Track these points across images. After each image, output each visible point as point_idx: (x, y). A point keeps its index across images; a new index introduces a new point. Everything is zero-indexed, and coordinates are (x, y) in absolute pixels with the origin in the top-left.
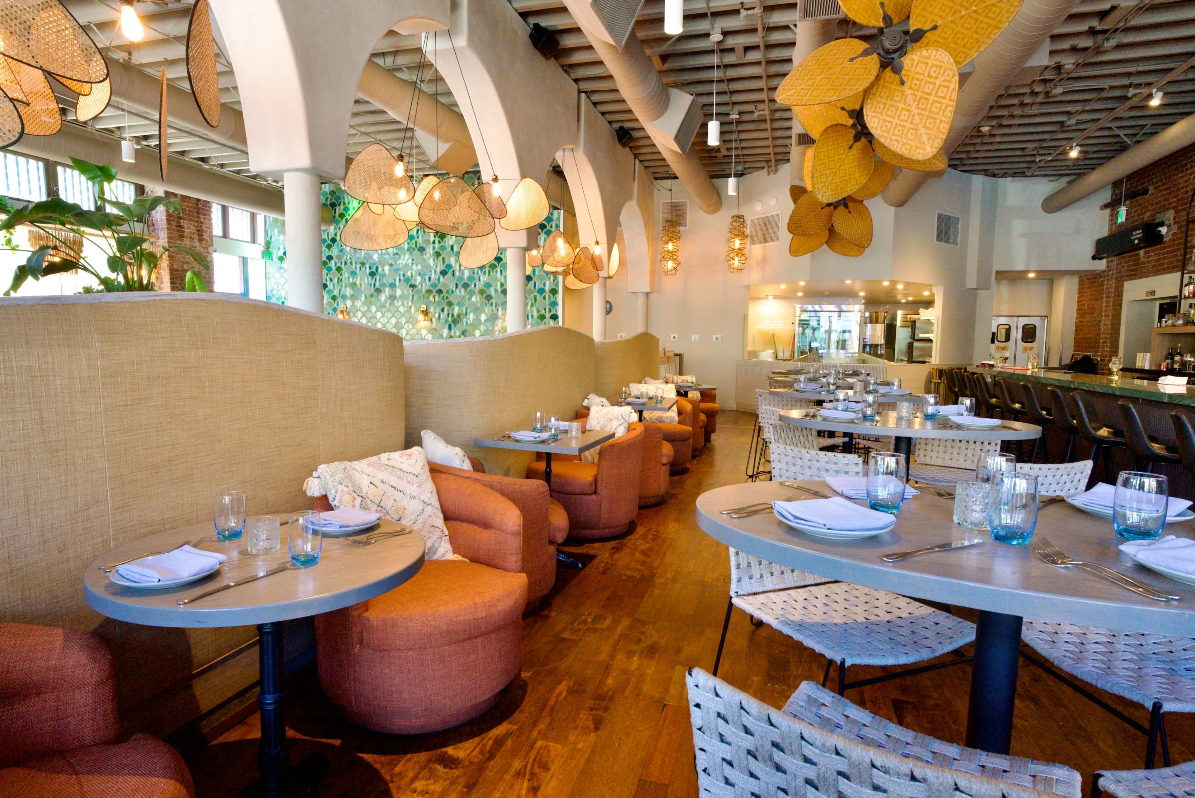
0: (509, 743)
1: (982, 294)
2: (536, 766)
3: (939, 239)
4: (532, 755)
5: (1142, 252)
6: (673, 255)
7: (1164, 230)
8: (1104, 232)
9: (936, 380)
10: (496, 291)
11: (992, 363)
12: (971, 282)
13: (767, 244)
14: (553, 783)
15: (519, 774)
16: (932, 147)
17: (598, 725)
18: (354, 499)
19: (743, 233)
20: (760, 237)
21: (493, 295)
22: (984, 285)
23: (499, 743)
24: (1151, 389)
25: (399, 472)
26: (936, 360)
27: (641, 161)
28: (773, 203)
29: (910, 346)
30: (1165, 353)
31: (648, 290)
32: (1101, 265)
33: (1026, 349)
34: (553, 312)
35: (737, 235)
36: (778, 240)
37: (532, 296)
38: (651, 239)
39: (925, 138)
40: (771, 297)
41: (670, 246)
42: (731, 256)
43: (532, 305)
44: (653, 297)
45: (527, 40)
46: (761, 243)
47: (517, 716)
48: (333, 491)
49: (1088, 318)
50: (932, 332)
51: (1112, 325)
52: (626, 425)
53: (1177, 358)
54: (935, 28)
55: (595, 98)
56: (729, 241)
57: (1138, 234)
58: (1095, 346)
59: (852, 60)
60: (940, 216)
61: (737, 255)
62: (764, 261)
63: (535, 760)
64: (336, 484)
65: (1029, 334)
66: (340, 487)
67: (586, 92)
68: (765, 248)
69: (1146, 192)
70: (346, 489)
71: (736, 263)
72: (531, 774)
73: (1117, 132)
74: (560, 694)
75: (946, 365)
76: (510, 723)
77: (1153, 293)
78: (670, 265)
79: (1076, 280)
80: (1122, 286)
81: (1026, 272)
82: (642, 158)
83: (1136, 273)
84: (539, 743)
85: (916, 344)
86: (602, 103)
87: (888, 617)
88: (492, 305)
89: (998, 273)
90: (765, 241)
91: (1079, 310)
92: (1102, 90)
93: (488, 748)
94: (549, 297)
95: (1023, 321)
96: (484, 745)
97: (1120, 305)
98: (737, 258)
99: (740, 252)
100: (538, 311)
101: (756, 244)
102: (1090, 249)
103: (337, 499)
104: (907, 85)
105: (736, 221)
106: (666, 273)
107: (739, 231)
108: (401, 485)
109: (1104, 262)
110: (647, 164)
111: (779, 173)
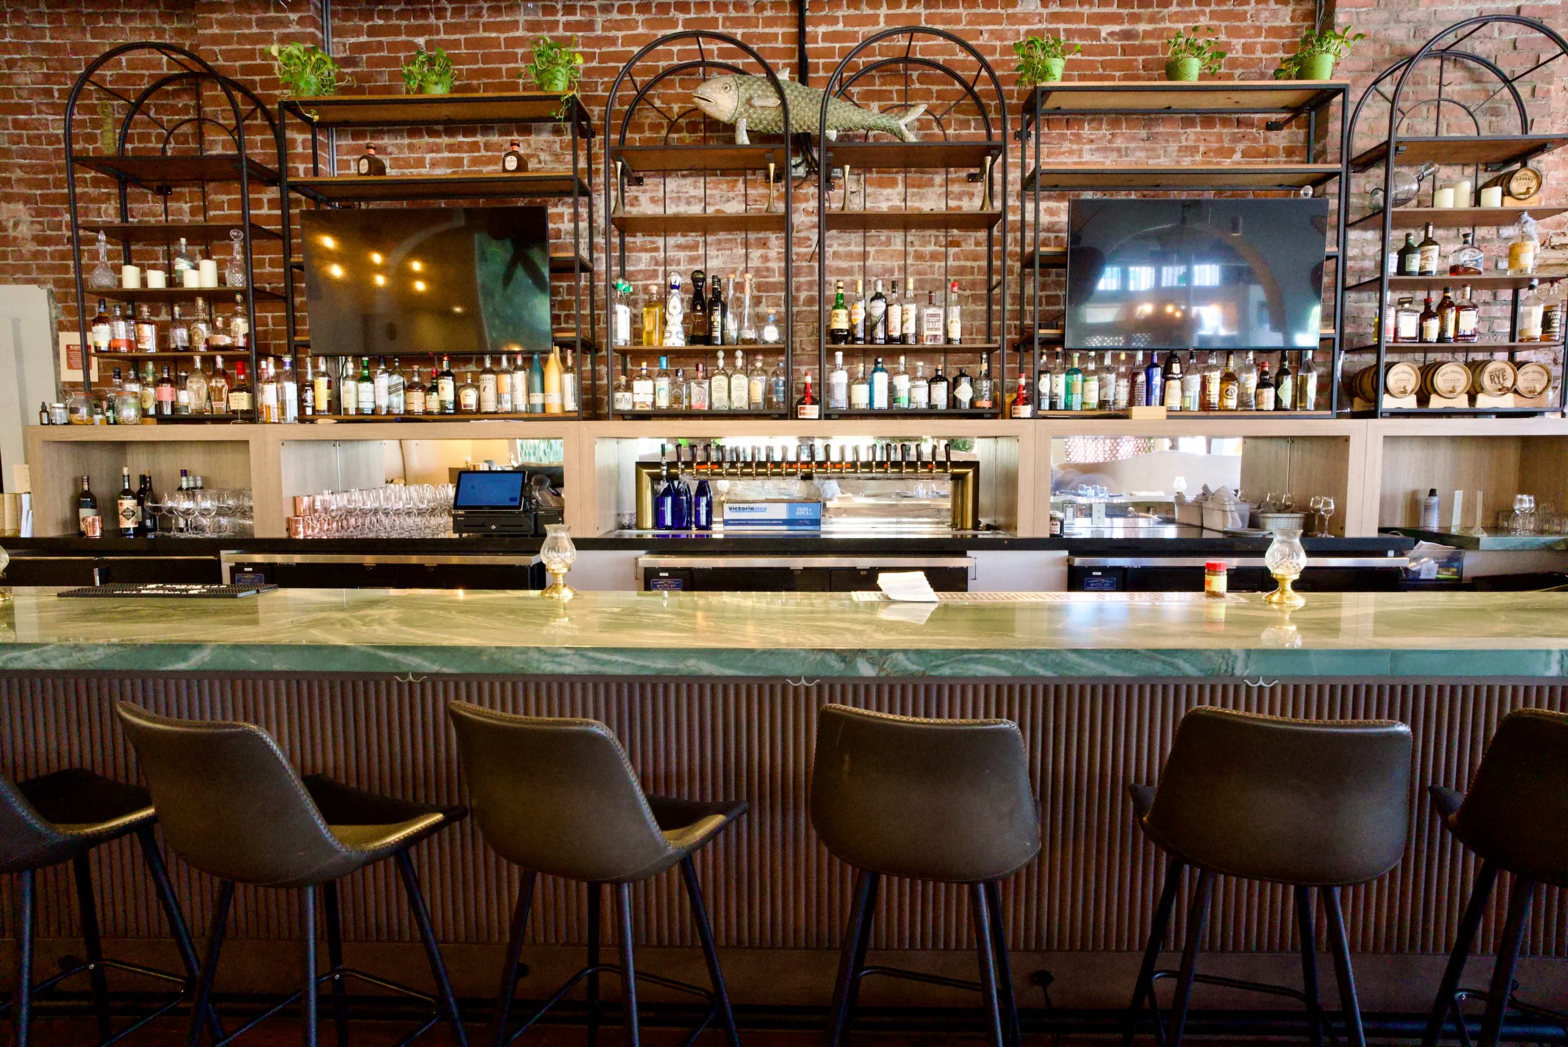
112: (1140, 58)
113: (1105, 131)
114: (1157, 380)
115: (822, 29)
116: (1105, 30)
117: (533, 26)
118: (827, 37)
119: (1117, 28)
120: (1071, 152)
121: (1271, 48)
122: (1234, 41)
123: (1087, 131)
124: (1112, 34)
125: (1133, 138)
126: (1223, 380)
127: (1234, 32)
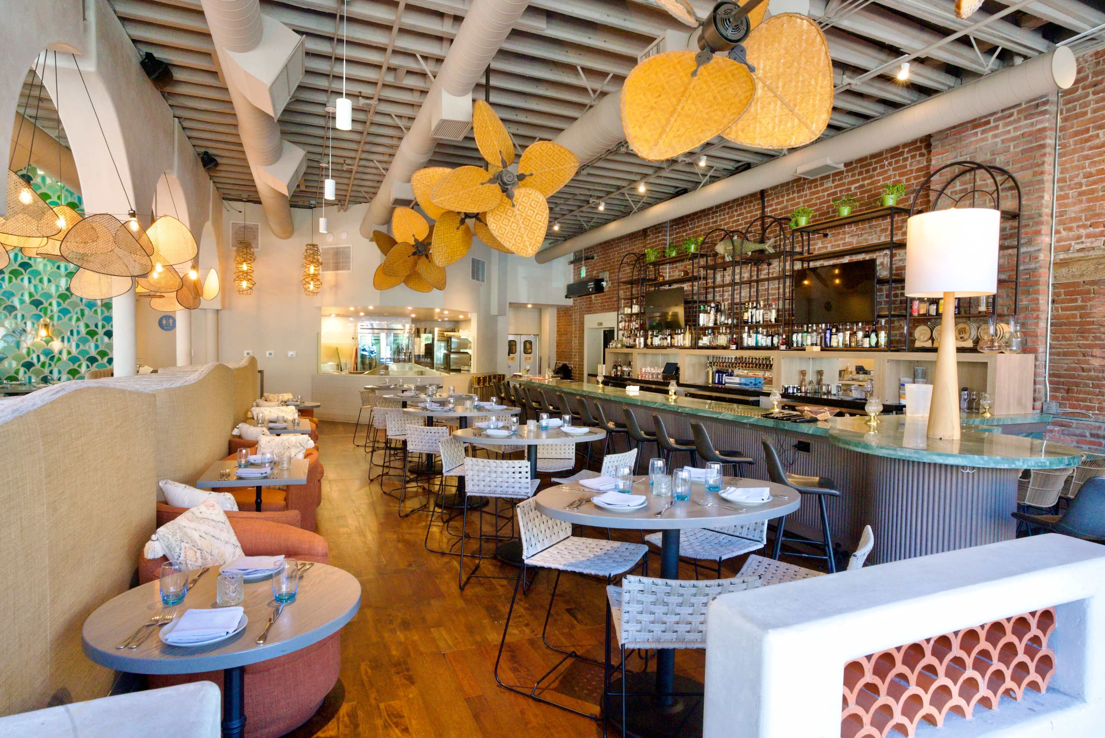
0: (360, 714)
1: (500, 319)
2: (393, 718)
3: (473, 278)
4: (385, 714)
5: (593, 296)
6: (246, 275)
7: (604, 284)
8: (571, 281)
9: (476, 386)
10: (22, 302)
11: (520, 374)
12: (494, 311)
13: (339, 272)
14: (414, 722)
15: (386, 727)
16: (532, 250)
17: (411, 680)
18: (196, 552)
19: (318, 260)
20: (331, 265)
21: (18, 306)
22: (502, 313)
23: (352, 716)
24: (621, 394)
25: (212, 523)
26: (474, 369)
27: (214, 182)
28: (344, 236)
29: (447, 357)
30: (612, 365)
31: (219, 307)
32: (570, 302)
33: (526, 359)
34: (107, 328)
35: (312, 262)
36: (349, 269)
37: (78, 309)
38: (224, 258)
39: (527, 243)
40: (333, 315)
41: (245, 267)
42: (307, 280)
43: (78, 320)
44: (225, 315)
45: (139, 66)
46: (333, 270)
47: (348, 696)
48: (178, 550)
49: (564, 338)
50: (470, 348)
51: (579, 343)
52: (304, 451)
53: (619, 368)
54: (531, 175)
55: (186, 124)
56: (304, 266)
57: (591, 285)
58: (569, 358)
59: (482, 184)
60: (474, 260)
61: (312, 280)
62: (336, 286)
63: (389, 715)
64: (178, 543)
65: (528, 347)
66: (183, 545)
67: (178, 118)
68: (337, 275)
69: (593, 258)
70: (187, 545)
71: (311, 287)
72: (394, 723)
73: (579, 218)
74: (366, 673)
75: (481, 374)
76: (347, 702)
77: (601, 324)
78: (245, 284)
79: (555, 311)
80: (583, 318)
81: (526, 304)
82: (216, 180)
83: (591, 310)
84: (382, 706)
85: (452, 356)
86: (192, 129)
87: (603, 552)
88: (16, 317)
89: (510, 303)
90: (337, 268)
91: (558, 331)
92: (576, 195)
93: (348, 722)
94: (102, 312)
95: (524, 338)
96: (343, 721)
97: (583, 330)
98: (312, 282)
99: (315, 277)
100: (87, 326)
101: (327, 270)
102: (564, 292)
103: (182, 555)
104: (516, 208)
105: (310, 249)
106: (241, 291)
107: (313, 258)
108: (217, 533)
109: (572, 300)
110: (219, 186)
111: (348, 211)
112: (866, 195)
113: (854, 228)
114: (828, 335)
115: (769, 209)
116: (853, 187)
117: (705, 225)
118: (771, 211)
119: (857, 185)
120: (841, 239)
121: (916, 178)
122: (902, 178)
123: (847, 229)
124: (855, 188)
125: (864, 229)
126: (851, 334)
127: (901, 175)
